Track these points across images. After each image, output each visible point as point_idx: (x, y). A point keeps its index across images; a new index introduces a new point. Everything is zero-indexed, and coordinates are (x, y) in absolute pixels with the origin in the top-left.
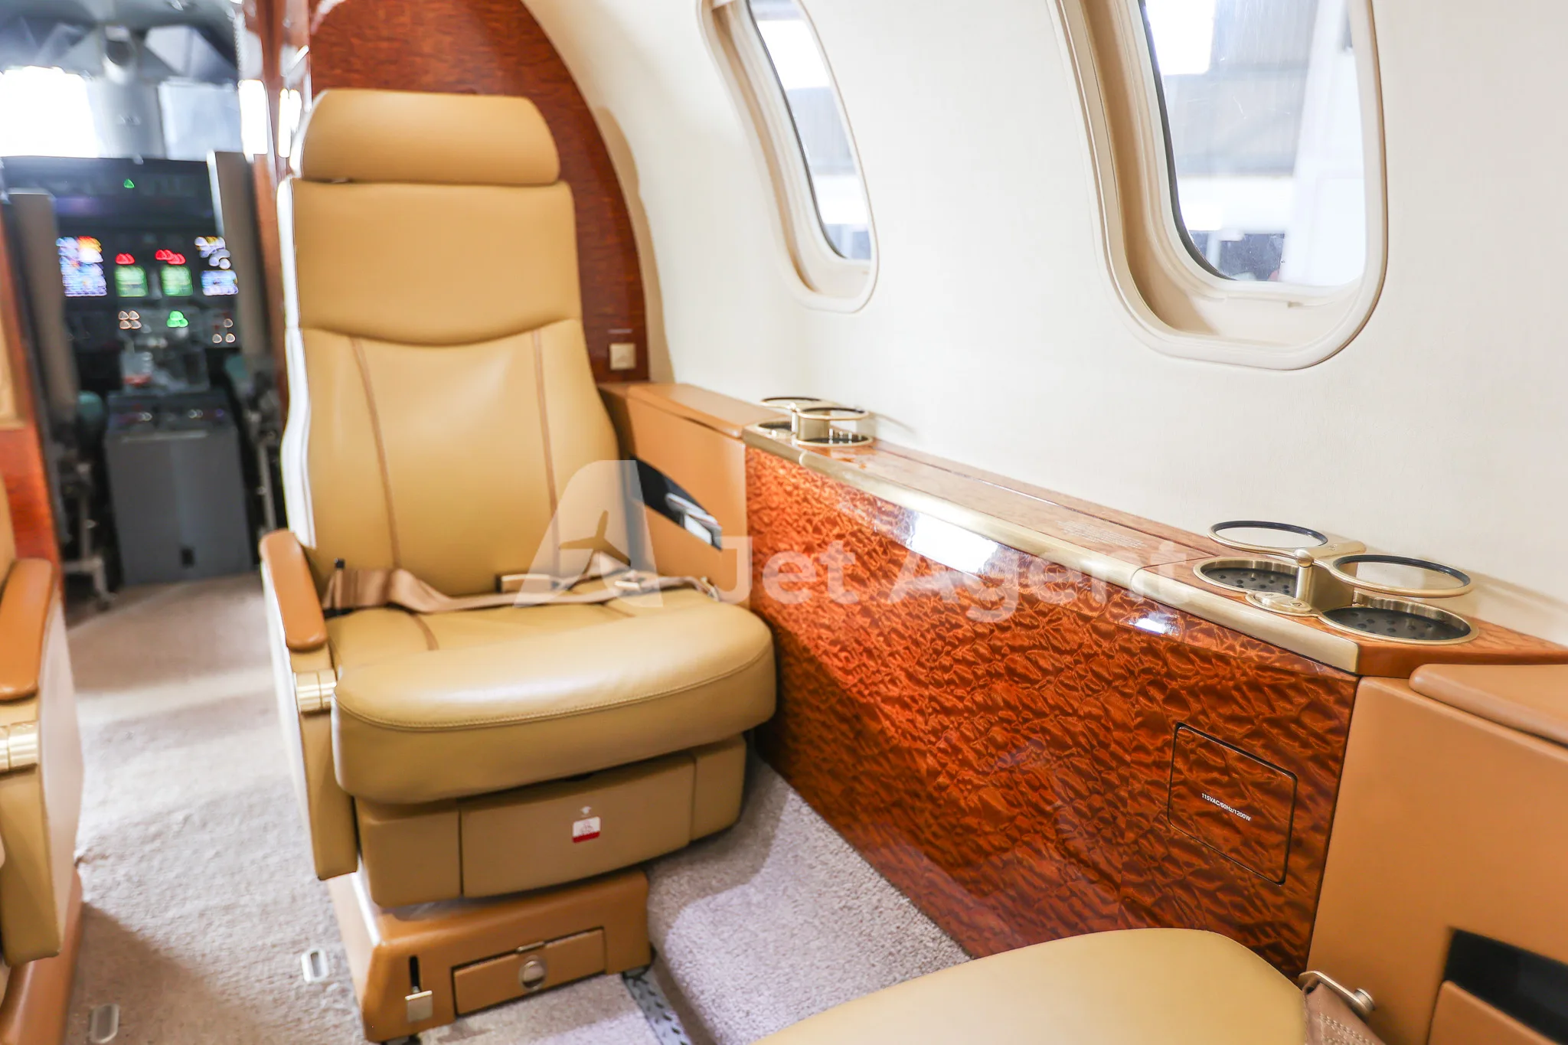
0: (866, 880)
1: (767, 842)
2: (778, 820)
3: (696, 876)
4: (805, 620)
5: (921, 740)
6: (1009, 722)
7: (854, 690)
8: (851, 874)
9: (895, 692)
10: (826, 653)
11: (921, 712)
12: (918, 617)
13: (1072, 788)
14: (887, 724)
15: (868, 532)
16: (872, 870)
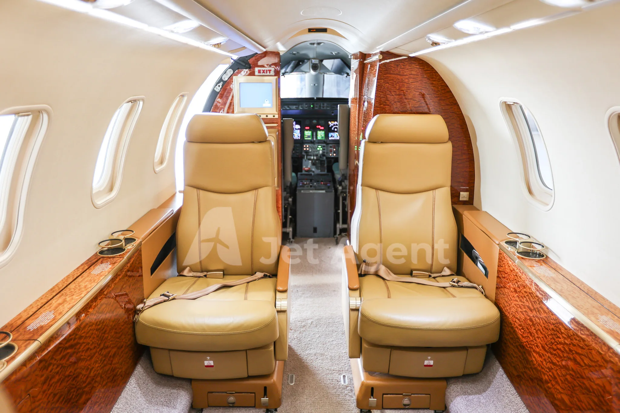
0: (522, 408)
1: (490, 382)
2: (495, 376)
3: (463, 387)
4: (512, 314)
5: (544, 369)
6: (573, 376)
7: (525, 344)
8: (517, 404)
9: (538, 350)
10: (517, 327)
11: (545, 360)
12: (547, 329)
13: (591, 406)
14: (534, 359)
15: (535, 295)
16: (524, 405)
